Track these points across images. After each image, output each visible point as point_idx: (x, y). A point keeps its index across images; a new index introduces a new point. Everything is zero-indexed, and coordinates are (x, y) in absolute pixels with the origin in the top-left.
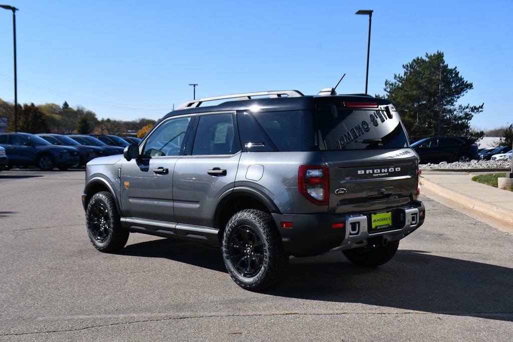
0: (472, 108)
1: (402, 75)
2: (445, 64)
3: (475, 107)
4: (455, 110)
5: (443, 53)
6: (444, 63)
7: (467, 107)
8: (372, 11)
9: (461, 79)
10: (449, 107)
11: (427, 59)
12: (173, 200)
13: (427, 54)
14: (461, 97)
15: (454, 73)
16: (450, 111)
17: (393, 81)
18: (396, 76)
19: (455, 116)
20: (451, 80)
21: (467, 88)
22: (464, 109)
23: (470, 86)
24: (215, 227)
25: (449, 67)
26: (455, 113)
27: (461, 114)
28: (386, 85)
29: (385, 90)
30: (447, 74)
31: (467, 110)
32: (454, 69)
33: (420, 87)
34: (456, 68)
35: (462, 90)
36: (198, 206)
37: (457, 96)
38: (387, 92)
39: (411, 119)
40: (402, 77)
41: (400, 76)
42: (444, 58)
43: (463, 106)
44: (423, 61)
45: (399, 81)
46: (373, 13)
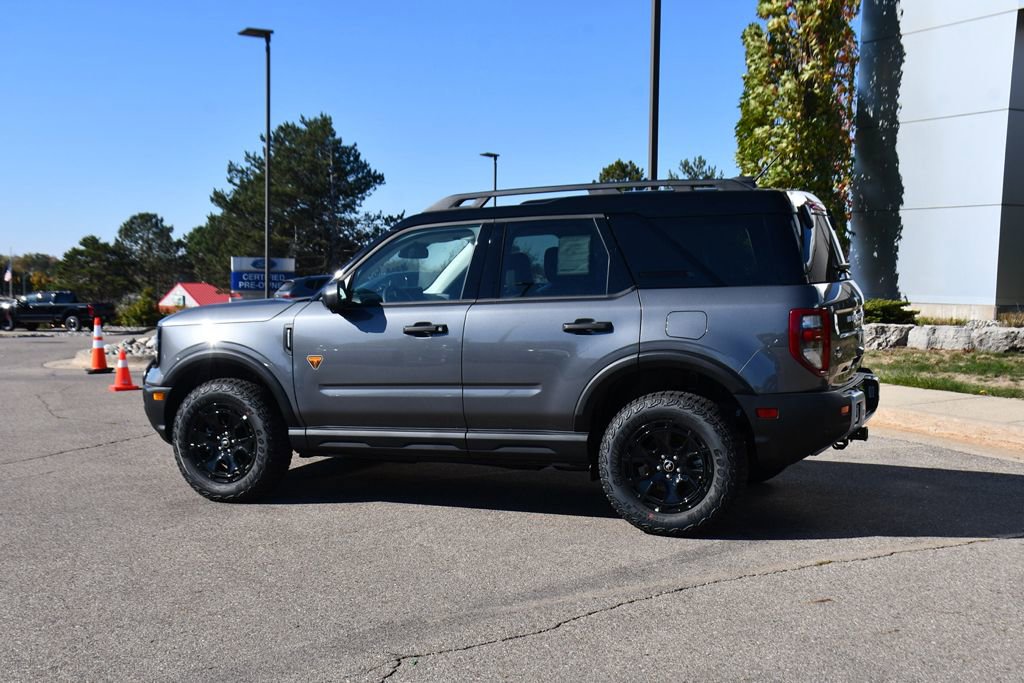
0: (386, 220)
1: (260, 154)
2: (337, 137)
3: (391, 217)
4: (358, 221)
5: (330, 119)
6: (334, 135)
7: (379, 217)
8: (272, 32)
9: (365, 166)
10: (348, 216)
11: (303, 127)
12: (463, 385)
13: (303, 118)
14: (367, 198)
15: (352, 153)
16: (351, 224)
17: (244, 165)
18: (248, 156)
19: (359, 233)
20: (349, 168)
21: (375, 182)
22: (373, 220)
23: (379, 179)
24: (578, 430)
25: (344, 144)
26: (359, 226)
27: (368, 229)
28: (230, 171)
29: (230, 181)
30: (340, 156)
31: (378, 222)
32: (353, 148)
33: (296, 178)
34: (355, 145)
35: (368, 186)
36: (536, 391)
37: (360, 196)
38: (235, 184)
39: (284, 238)
40: (260, 158)
41: (257, 156)
42: (333, 126)
43: (372, 215)
44: (297, 131)
45: (255, 166)
46: (272, 37)
